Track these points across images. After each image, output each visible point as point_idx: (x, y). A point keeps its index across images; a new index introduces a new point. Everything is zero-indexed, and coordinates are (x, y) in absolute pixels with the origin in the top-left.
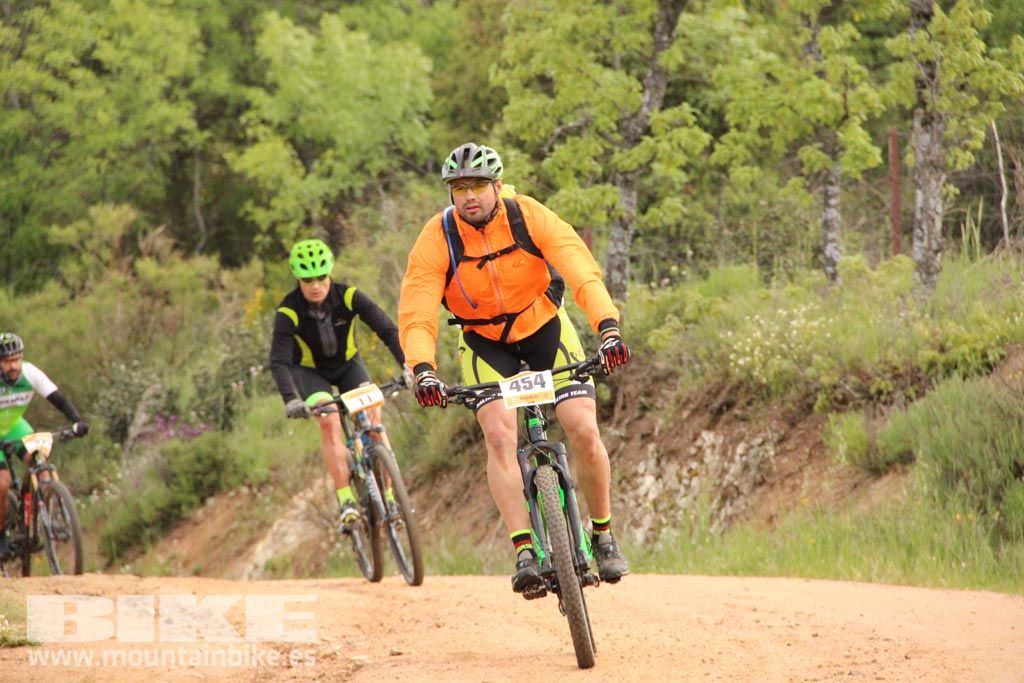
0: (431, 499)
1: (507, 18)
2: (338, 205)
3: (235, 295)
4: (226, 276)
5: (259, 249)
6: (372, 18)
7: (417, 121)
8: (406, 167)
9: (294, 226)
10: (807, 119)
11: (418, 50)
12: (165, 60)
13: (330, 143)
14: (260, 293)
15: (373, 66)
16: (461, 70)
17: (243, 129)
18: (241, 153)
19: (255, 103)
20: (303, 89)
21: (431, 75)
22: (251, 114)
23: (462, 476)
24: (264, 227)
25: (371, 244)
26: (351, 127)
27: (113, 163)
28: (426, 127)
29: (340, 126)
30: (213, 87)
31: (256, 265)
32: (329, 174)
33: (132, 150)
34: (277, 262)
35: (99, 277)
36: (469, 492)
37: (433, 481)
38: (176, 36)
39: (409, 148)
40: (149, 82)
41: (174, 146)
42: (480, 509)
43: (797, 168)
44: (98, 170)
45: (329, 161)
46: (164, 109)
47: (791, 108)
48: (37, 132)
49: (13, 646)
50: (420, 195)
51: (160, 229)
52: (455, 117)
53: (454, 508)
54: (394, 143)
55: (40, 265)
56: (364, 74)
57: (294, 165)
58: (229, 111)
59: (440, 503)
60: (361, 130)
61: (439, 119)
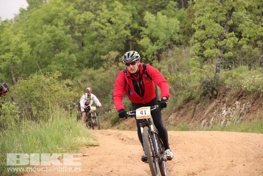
1: (196, 14)
2: (160, 51)
5: (143, 60)
6: (167, 12)
7: (176, 34)
8: (174, 44)
9: (150, 56)
10: (259, 36)
11: (177, 19)
12: (125, 21)
13: (158, 39)
15: (167, 22)
16: (186, 23)
17: (140, 35)
18: (140, 40)
19: (143, 30)
20: (153, 28)
21: (179, 25)
22: (142, 32)
23: (185, 110)
24: (144, 56)
25: (166, 60)
26: (163, 36)
27: (114, 42)
28: (178, 35)
29: (161, 35)
30: (134, 27)
32: (158, 45)
33: (117, 40)
35: (111, 66)
36: (186, 113)
37: (179, 110)
38: (127, 17)
39: (174, 40)
40: (121, 26)
41: (126, 39)
42: (189, 116)
43: (257, 46)
44: (111, 44)
45: (158, 42)
46: (124, 31)
47: (256, 33)
48: (99, 36)
49: (94, 146)
50: (177, 49)
52: (184, 33)
53: (183, 116)
54: (172, 39)
55: (99, 63)
56: (166, 24)
57: (151, 43)
58: (138, 31)
59: (180, 115)
60: (165, 36)
61: (181, 33)
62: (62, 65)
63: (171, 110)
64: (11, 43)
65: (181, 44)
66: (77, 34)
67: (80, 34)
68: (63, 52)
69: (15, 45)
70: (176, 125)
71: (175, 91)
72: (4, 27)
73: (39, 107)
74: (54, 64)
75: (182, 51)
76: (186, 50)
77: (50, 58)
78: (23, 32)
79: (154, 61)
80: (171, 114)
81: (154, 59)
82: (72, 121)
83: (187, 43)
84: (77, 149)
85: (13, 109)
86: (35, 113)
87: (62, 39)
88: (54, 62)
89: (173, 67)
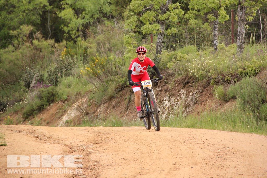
0: (109, 105)
2: (86, 26)
3: (59, 50)
4: (56, 45)
5: (65, 37)
7: (107, 5)
8: (104, 17)
9: (74, 31)
10: (210, 7)
13: (84, 10)
14: (65, 49)
17: (61, 6)
18: (61, 12)
22: (63, 2)
23: (117, 100)
24: (67, 32)
25: (94, 37)
26: (90, 6)
27: (27, 14)
28: (109, 6)
29: (87, 6)
31: (64, 42)
32: (84, 18)
33: (31, 10)
34: (70, 41)
35: (23, 44)
36: (119, 104)
37: (110, 101)
39: (105, 12)
41: (43, 10)
42: (122, 108)
43: (207, 20)
44: (23, 16)
45: (84, 14)
47: (206, 4)
48: (7, 5)
50: (108, 24)
51: (39, 32)
52: (117, 3)
53: (115, 108)
54: (101, 10)
55: (7, 40)
57: (75, 16)
59: (111, 107)
60: (92, 7)
61: (113, 4)
63: (100, 101)
65: (112, 17)
70: (106, 119)
71: (105, 77)
75: (115, 27)
76: (119, 25)
79: (79, 39)
80: (100, 105)
81: (79, 36)
83: (121, 16)
89: (102, 46)
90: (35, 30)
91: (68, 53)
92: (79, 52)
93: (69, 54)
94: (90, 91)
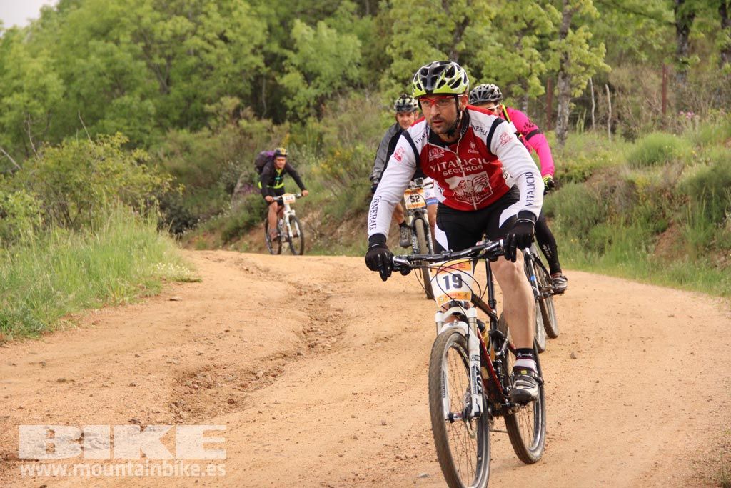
0: (356, 223)
1: (395, 28)
2: (321, 100)
3: (278, 136)
4: (275, 128)
5: (288, 117)
6: (337, 23)
7: (354, 67)
8: (349, 85)
9: (302, 108)
10: (515, 75)
11: (356, 37)
12: (253, 38)
13: (318, 74)
14: (288, 135)
15: (337, 43)
16: (373, 46)
17: (283, 67)
18: (282, 77)
19: (289, 57)
20: (309, 52)
21: (361, 48)
22: (287, 61)
24: (291, 107)
25: (334, 117)
26: (328, 69)
27: (230, 79)
28: (358, 69)
29: (323, 68)
30: (271, 49)
31: (287, 124)
32: (317, 87)
33: (238, 74)
34: (295, 123)
35: (224, 126)
37: (357, 217)
38: (258, 29)
39: (351, 77)
40: (246, 47)
41: (255, 74)
44: (225, 82)
45: (318, 82)
46: (252, 58)
47: (509, 69)
48: (201, 65)
49: (192, 282)
50: (355, 97)
51: (249, 108)
52: (369, 65)
54: (345, 75)
55: (200, 120)
56: (334, 47)
57: (304, 83)
58: (278, 59)
59: (358, 226)
60: (332, 70)
61: (363, 66)
62: (125, 121)
63: (343, 215)
64: (24, 74)
65: (362, 86)
66: (158, 61)
67: (164, 61)
68: (129, 95)
69: (33, 78)
70: (351, 245)
71: (350, 178)
72: (12, 42)
73: (82, 202)
74: (110, 118)
75: (365, 101)
76: (373, 99)
77: (102, 106)
78: (50, 52)
79: (311, 119)
80: (341, 223)
81: (309, 115)
82: (148, 233)
83: (375, 85)
84: (158, 287)
85: (30, 205)
86: (73, 213)
87: (127, 70)
88: (111, 115)
89: (347, 131)
90: (243, 105)
91: (292, 140)
92: (310, 139)
93: (295, 142)
94: (327, 201)
